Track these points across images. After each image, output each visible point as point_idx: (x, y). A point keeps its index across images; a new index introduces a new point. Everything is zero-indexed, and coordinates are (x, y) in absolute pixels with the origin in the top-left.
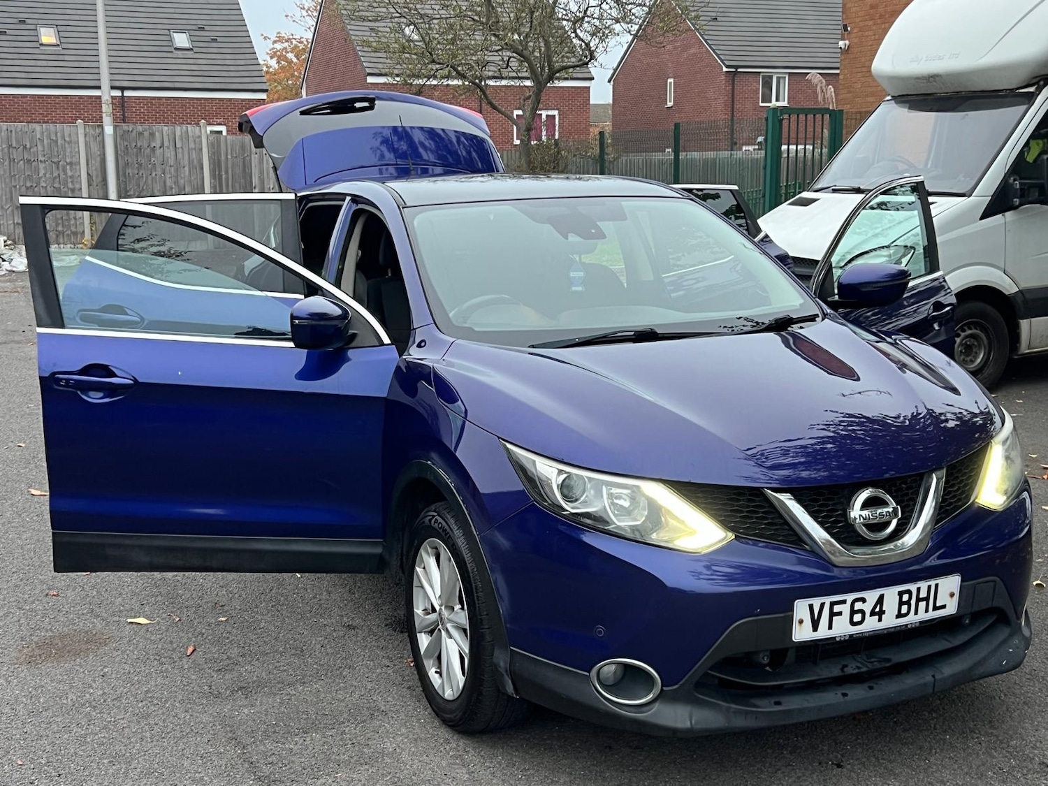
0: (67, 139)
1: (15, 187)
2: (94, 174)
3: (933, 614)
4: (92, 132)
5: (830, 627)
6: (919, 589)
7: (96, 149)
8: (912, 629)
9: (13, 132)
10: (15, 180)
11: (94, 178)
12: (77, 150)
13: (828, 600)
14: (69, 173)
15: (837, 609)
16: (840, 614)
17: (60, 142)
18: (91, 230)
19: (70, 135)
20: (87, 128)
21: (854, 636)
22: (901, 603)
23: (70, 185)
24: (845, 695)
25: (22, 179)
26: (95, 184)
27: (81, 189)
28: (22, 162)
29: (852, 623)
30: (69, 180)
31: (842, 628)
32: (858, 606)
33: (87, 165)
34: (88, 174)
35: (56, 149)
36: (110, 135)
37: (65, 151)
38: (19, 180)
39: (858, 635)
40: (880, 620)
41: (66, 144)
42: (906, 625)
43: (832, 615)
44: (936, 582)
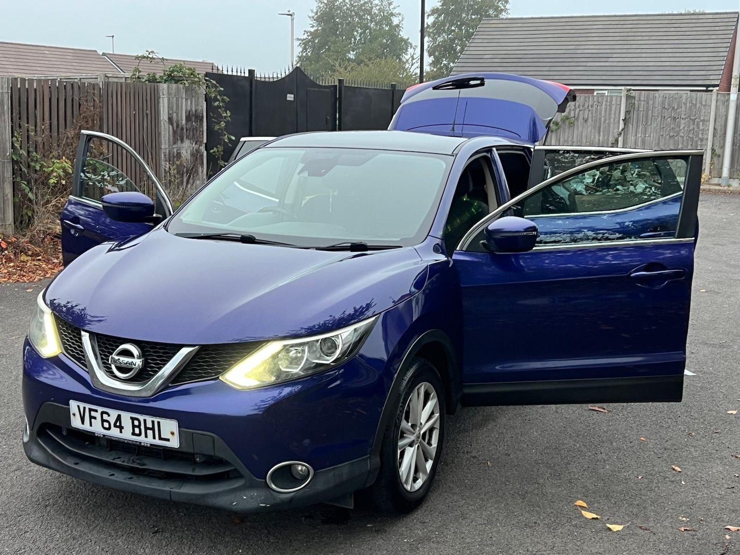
0: (704, 103)
1: (662, 136)
2: (719, 128)
4: (722, 98)
5: (91, 425)
6: (145, 420)
7: (724, 111)
9: (667, 98)
10: (663, 131)
11: (719, 131)
12: (709, 111)
13: (88, 406)
14: (701, 127)
15: (93, 414)
16: (95, 418)
17: (698, 105)
18: (710, 168)
19: (706, 101)
20: (719, 96)
22: (134, 426)
23: (700, 136)
24: (113, 475)
25: (668, 130)
26: (718, 136)
27: (708, 139)
28: (669, 119)
30: (701, 132)
31: (97, 428)
32: (105, 417)
33: (715, 121)
34: (714, 128)
35: (694, 111)
36: (733, 101)
37: (700, 112)
38: (666, 131)
39: (108, 437)
40: (121, 432)
41: (702, 107)
42: (140, 443)
43: (91, 417)
44: (159, 420)
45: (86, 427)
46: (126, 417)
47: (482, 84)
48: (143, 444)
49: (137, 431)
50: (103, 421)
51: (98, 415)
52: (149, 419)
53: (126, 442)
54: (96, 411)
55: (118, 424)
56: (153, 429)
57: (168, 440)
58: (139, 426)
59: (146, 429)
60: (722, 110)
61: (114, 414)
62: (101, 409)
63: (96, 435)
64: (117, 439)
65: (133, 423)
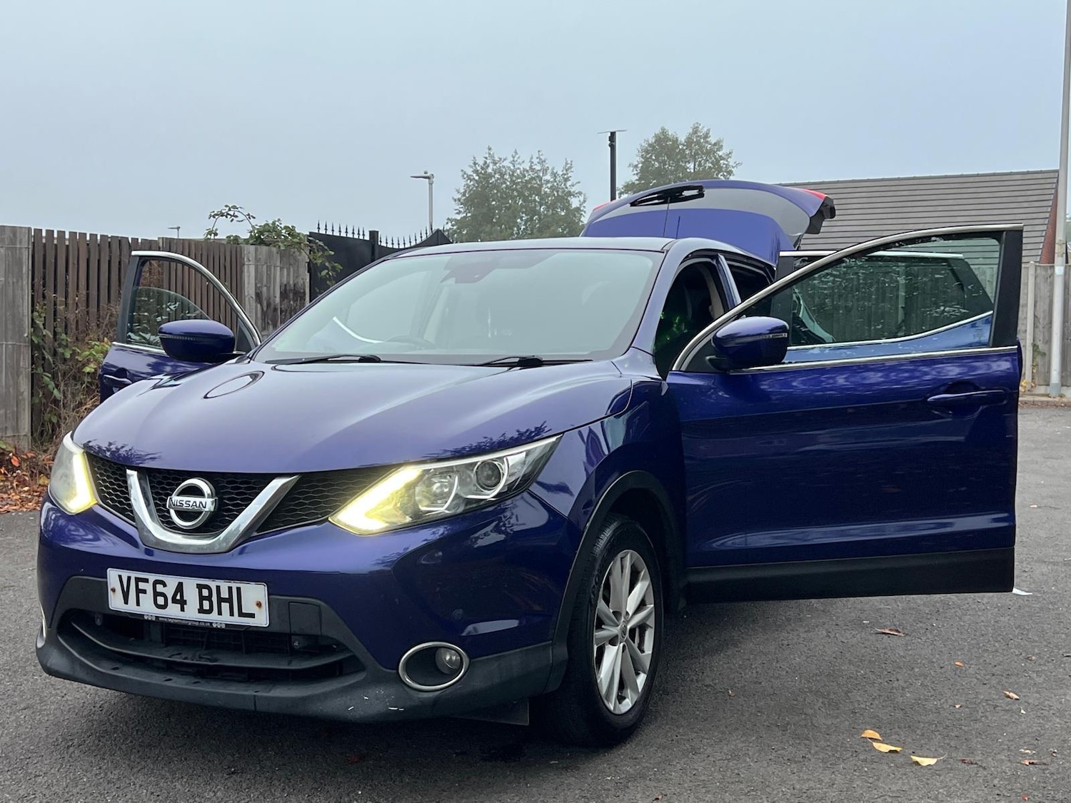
2: (1040, 315)
3: (237, 620)
4: (1044, 273)
5: (138, 604)
6: (218, 588)
7: (1046, 291)
8: (217, 629)
11: (1041, 320)
12: (1026, 291)
13: (134, 575)
15: (142, 585)
16: (144, 592)
18: (1033, 372)
20: (1038, 268)
21: (160, 619)
22: (202, 598)
26: (1041, 327)
27: (1026, 331)
31: (147, 608)
32: (160, 588)
33: (1035, 306)
34: (1035, 316)
36: (1060, 275)
39: (163, 619)
40: (182, 610)
42: (211, 623)
43: (139, 591)
44: (239, 585)
45: (131, 607)
46: (190, 585)
47: (701, 195)
48: (214, 626)
49: (206, 605)
50: (156, 594)
51: (148, 587)
52: (224, 585)
53: (190, 624)
54: (146, 581)
55: (178, 597)
56: (229, 600)
57: (252, 616)
58: (209, 598)
59: (220, 600)
60: (1044, 290)
61: (172, 582)
62: (152, 577)
63: (146, 618)
64: (176, 621)
65: (200, 593)
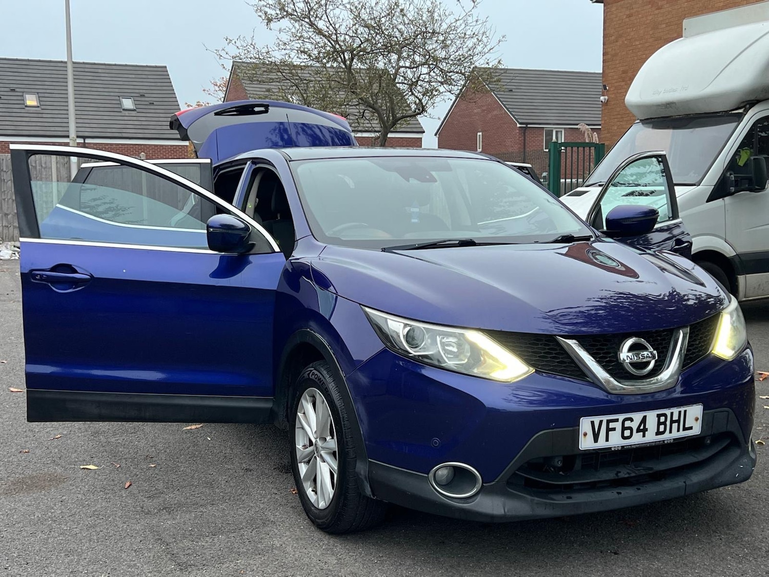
0: (44, 165)
1: (4, 199)
3: (683, 434)
4: (62, 160)
5: (607, 440)
6: (672, 414)
7: (64, 173)
8: (668, 444)
9: (4, 160)
10: (4, 195)
12: (50, 173)
13: (605, 418)
14: (44, 190)
15: (612, 425)
16: (614, 429)
17: (38, 167)
19: (45, 163)
20: (58, 157)
21: (625, 447)
22: (659, 424)
23: (45, 199)
24: (620, 493)
25: (9, 194)
28: (10, 182)
29: (624, 437)
30: (44, 195)
31: (616, 441)
32: (627, 424)
34: (58, 191)
35: (35, 173)
37: (41, 174)
38: (7, 195)
39: (627, 447)
40: (644, 436)
41: (43, 169)
42: (664, 441)
43: (609, 430)
44: (685, 409)
45: (602, 443)
46: (652, 417)
47: (266, 111)
48: (666, 442)
49: (662, 428)
50: (624, 429)
51: (618, 425)
52: (676, 411)
53: (648, 445)
54: (617, 420)
55: (642, 427)
56: (678, 421)
57: (691, 428)
58: (664, 423)
59: (672, 422)
61: (637, 417)
62: (621, 417)
63: (613, 449)
64: (638, 446)
65: (659, 420)
